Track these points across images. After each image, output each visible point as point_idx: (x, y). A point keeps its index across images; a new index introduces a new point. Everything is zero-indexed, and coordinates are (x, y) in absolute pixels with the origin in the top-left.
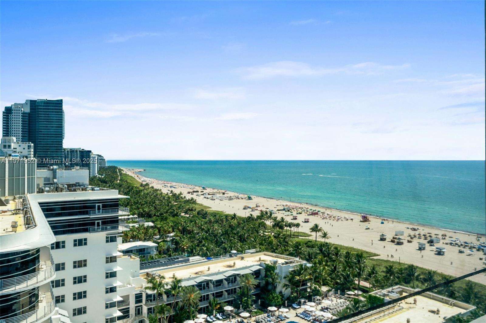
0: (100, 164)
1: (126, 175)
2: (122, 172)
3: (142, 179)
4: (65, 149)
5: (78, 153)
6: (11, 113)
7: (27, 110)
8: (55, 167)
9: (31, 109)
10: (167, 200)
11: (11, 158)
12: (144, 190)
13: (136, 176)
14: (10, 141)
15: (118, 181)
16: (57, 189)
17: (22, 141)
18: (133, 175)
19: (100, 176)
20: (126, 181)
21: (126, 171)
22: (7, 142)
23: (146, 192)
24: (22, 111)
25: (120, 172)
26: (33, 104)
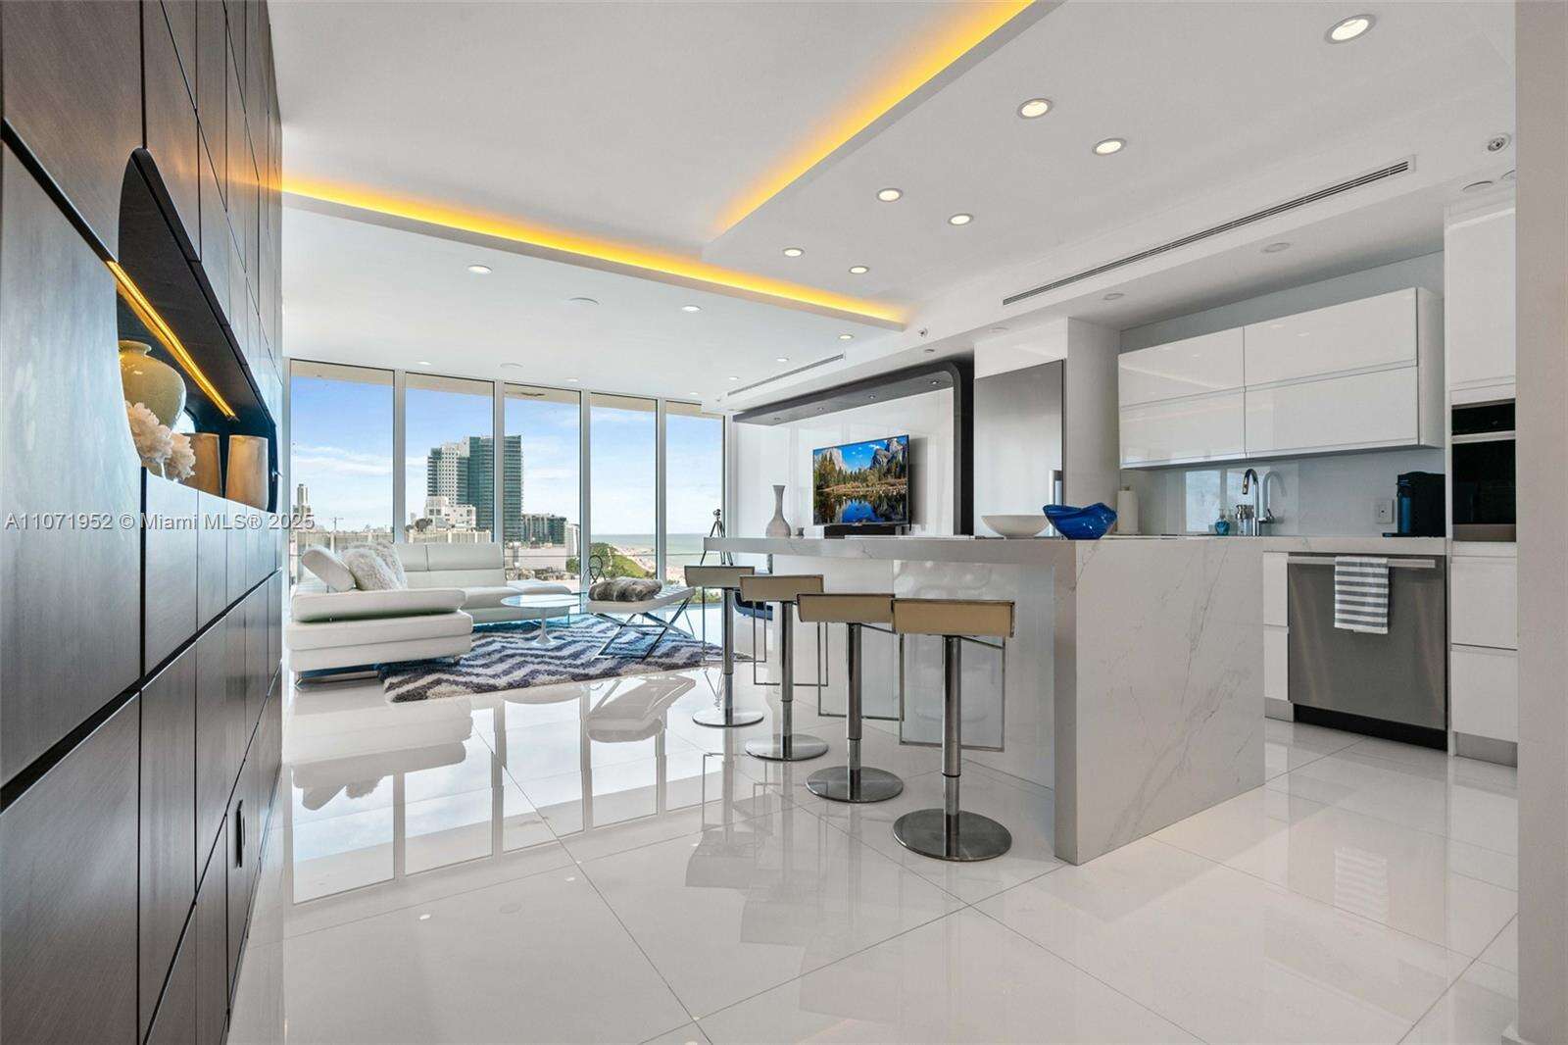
1: (623, 557)
2: (616, 552)
4: (524, 516)
5: (546, 522)
6: (440, 459)
7: (466, 452)
8: (517, 544)
9: (471, 451)
11: (455, 531)
14: (439, 503)
16: (520, 576)
17: (457, 503)
21: (621, 551)
22: (435, 503)
24: (457, 454)
25: (612, 552)
26: (475, 442)
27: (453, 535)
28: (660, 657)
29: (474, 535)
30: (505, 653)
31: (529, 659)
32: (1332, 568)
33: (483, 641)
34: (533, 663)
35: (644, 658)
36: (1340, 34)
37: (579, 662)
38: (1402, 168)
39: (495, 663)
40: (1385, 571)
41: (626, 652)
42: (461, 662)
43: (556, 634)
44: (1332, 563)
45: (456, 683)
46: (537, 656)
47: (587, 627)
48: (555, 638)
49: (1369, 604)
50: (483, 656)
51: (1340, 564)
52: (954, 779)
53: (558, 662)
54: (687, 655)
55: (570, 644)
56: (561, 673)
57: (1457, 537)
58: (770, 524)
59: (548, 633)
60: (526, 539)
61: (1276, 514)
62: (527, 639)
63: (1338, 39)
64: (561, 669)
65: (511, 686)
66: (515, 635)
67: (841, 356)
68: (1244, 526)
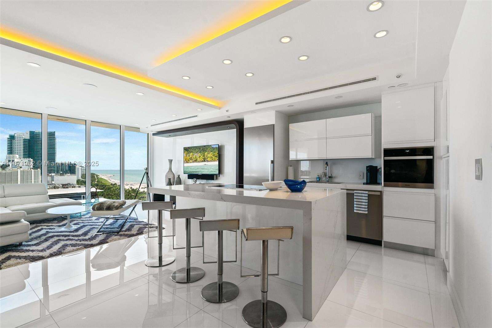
0: (83, 172)
2: (99, 177)
3: (112, 181)
6: (14, 139)
7: (28, 137)
8: (53, 174)
9: (30, 137)
10: (128, 192)
11: (22, 169)
12: (113, 187)
13: (108, 179)
14: (13, 157)
15: (96, 182)
16: (55, 188)
17: (23, 158)
18: (106, 179)
19: (83, 179)
20: (102, 182)
21: (101, 176)
22: (11, 158)
23: (114, 188)
24: (23, 138)
26: (32, 134)
27: (21, 171)
28: (125, 231)
29: (32, 171)
30: (48, 235)
31: (61, 238)
32: (354, 194)
33: (36, 229)
34: (63, 240)
35: (118, 232)
36: (378, 35)
37: (87, 237)
38: (374, 79)
39: (43, 242)
40: (367, 195)
41: (110, 230)
42: (23, 243)
43: (75, 222)
44: (353, 193)
45: (20, 257)
46: (66, 236)
47: (90, 217)
48: (74, 224)
49: (363, 205)
50: (36, 238)
51: (355, 193)
52: (266, 293)
53: (76, 238)
54: (137, 229)
55: (82, 227)
56: (79, 245)
57: (385, 186)
58: (167, 173)
59: (71, 222)
60: (58, 172)
61: (333, 175)
62: (60, 226)
63: (378, 37)
64: (78, 242)
65: (51, 255)
66: (53, 224)
67: (197, 116)
68: (324, 179)
